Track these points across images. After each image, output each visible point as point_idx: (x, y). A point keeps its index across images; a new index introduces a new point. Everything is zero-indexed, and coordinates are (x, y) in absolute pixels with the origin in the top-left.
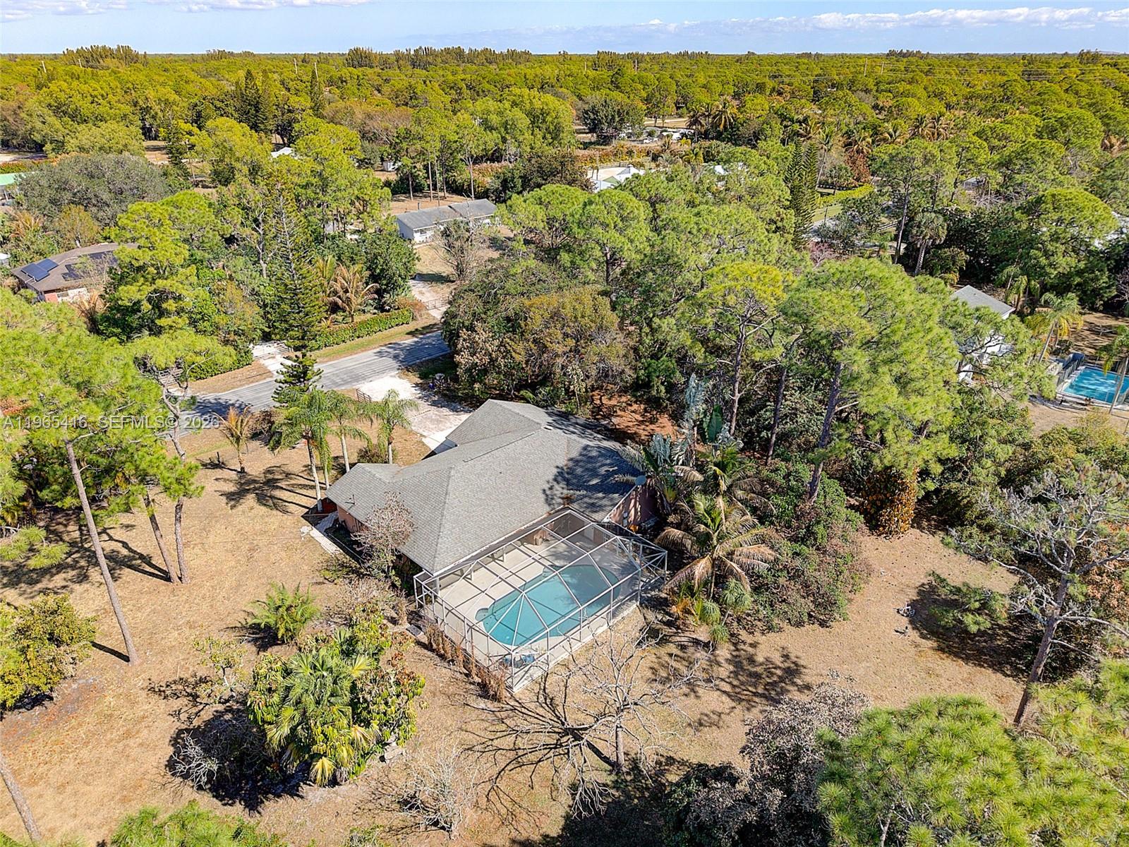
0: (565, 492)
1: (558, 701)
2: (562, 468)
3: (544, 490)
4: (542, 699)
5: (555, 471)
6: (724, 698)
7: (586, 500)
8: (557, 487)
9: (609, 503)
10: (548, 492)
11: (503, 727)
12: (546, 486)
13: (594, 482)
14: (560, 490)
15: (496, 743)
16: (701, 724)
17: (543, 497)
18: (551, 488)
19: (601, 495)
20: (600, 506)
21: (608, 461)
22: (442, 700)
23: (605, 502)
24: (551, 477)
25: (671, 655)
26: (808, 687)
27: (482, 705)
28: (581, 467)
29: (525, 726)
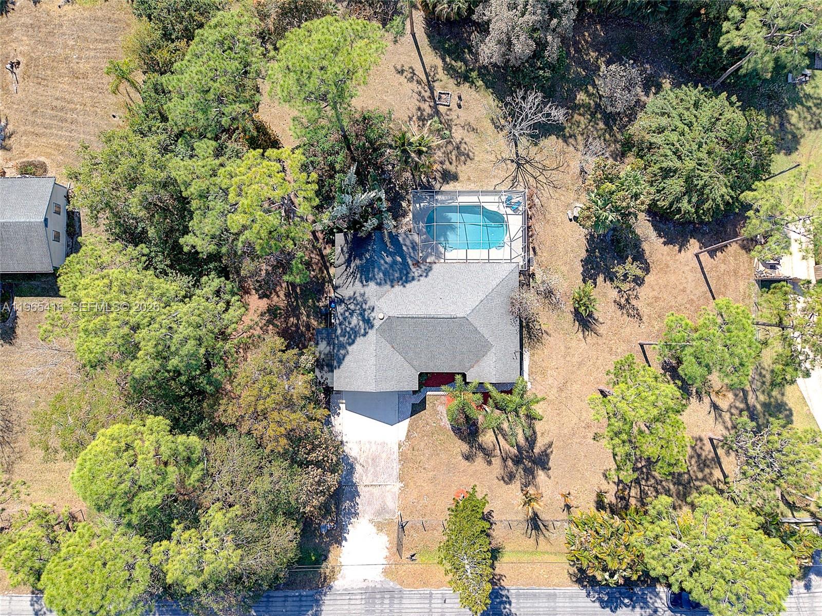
0: (414, 270)
1: (511, 178)
2: (402, 284)
3: (426, 276)
4: (516, 183)
5: (408, 285)
6: (453, 131)
7: (412, 254)
8: (416, 274)
9: (407, 240)
10: (425, 274)
11: (538, 185)
12: (421, 278)
13: (399, 259)
14: (415, 272)
15: (545, 181)
16: (474, 129)
17: (430, 274)
18: (421, 276)
19: (404, 248)
20: (412, 243)
21: (382, 262)
22: (548, 216)
23: (408, 243)
24: (415, 283)
25: (451, 163)
26: (419, 109)
27: (537, 200)
28: (393, 276)
29: (531, 179)
